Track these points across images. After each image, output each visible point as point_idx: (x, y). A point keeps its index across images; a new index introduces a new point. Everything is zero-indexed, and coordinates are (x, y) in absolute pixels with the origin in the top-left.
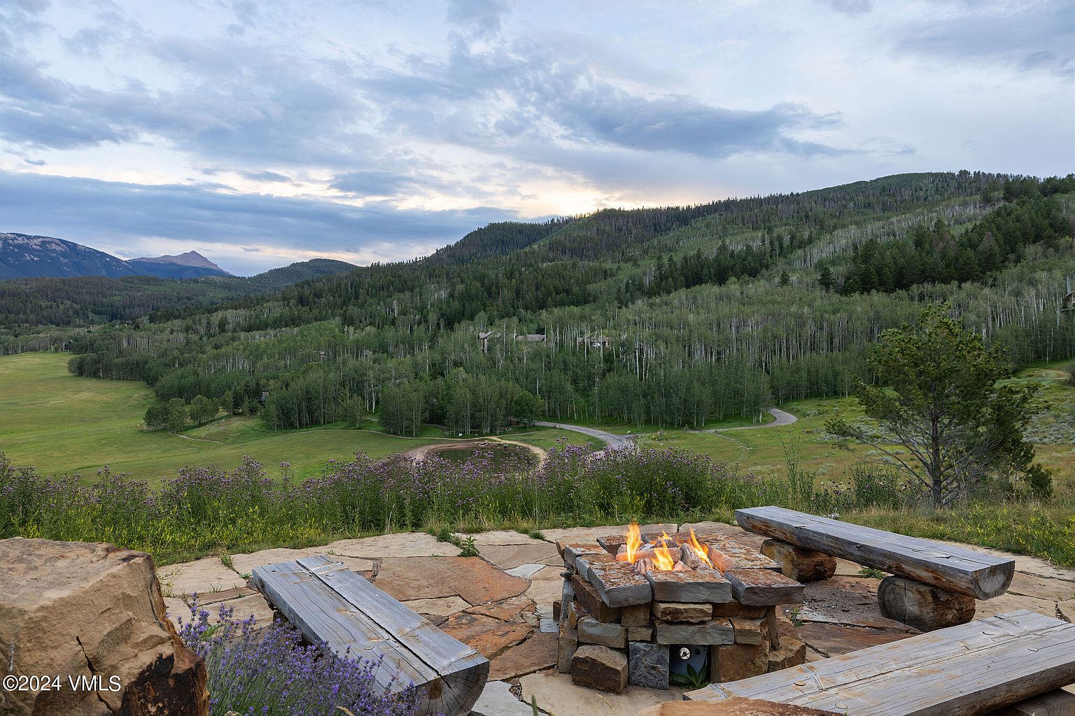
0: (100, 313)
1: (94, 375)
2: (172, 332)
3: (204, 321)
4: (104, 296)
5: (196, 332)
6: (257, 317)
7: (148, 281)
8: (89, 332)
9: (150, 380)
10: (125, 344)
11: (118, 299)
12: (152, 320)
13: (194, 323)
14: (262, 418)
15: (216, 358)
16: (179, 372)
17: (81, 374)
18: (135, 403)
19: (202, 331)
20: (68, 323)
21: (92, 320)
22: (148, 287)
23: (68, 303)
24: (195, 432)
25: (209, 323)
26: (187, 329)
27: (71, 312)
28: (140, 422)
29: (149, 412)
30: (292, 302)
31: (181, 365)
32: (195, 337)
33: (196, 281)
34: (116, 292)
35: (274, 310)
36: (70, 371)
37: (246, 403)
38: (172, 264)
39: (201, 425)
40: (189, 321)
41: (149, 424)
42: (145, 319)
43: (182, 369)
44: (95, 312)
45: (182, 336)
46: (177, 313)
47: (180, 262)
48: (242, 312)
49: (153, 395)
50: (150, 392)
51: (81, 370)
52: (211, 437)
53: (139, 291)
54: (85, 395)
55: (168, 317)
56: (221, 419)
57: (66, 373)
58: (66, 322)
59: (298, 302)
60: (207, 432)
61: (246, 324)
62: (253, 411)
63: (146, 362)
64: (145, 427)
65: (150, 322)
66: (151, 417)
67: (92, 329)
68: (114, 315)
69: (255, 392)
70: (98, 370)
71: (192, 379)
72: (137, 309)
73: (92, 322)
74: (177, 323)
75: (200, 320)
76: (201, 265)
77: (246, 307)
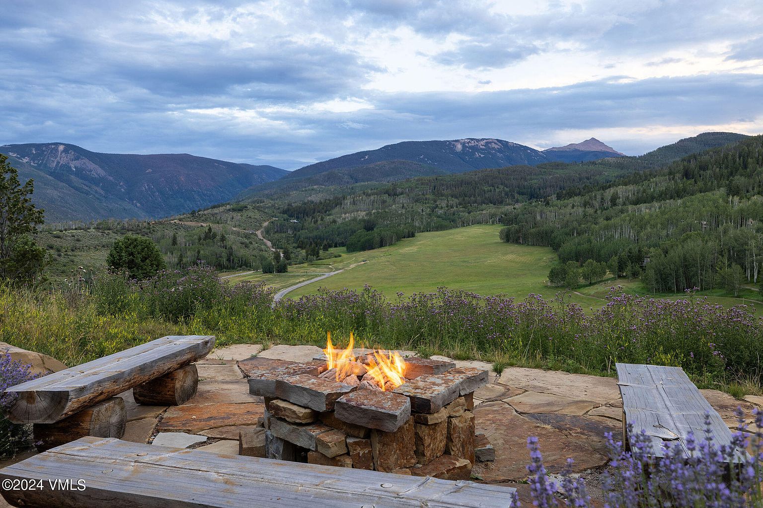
0: (523, 194)
1: (516, 241)
2: (573, 207)
3: (599, 197)
4: (525, 180)
5: (592, 206)
6: (644, 191)
7: (557, 166)
8: (514, 208)
9: (555, 246)
10: (538, 218)
11: (535, 182)
12: (559, 197)
13: (591, 198)
14: (643, 281)
15: (607, 228)
16: (576, 240)
17: (508, 241)
18: (545, 264)
19: (597, 205)
20: (501, 203)
22: (557, 171)
23: (501, 187)
24: (586, 290)
25: (602, 199)
26: (585, 205)
27: (503, 195)
28: (545, 280)
29: (552, 272)
30: (678, 176)
31: (578, 234)
32: (590, 211)
33: (594, 163)
34: (535, 177)
35: (661, 184)
36: (501, 238)
37: (629, 268)
38: (576, 150)
39: (591, 284)
40: (587, 197)
41: (552, 281)
42: (554, 197)
43: (579, 238)
44: (519, 193)
45: (581, 210)
46: (578, 191)
47: (582, 148)
48: (631, 187)
49: (557, 258)
50: (555, 256)
51: (509, 238)
52: (598, 295)
53: (550, 175)
54: (510, 257)
55: (571, 194)
56: (608, 280)
57: (498, 240)
58: (499, 202)
59: (683, 176)
60: (596, 291)
61: (634, 198)
62: (635, 275)
63: (552, 232)
64: (549, 284)
65: (557, 200)
66: (553, 275)
67: (516, 206)
68: (533, 195)
69: (638, 258)
70: (519, 237)
71: (586, 246)
72: (548, 189)
73: (517, 201)
74: (577, 199)
75: (595, 196)
76: (599, 149)
77: (636, 182)
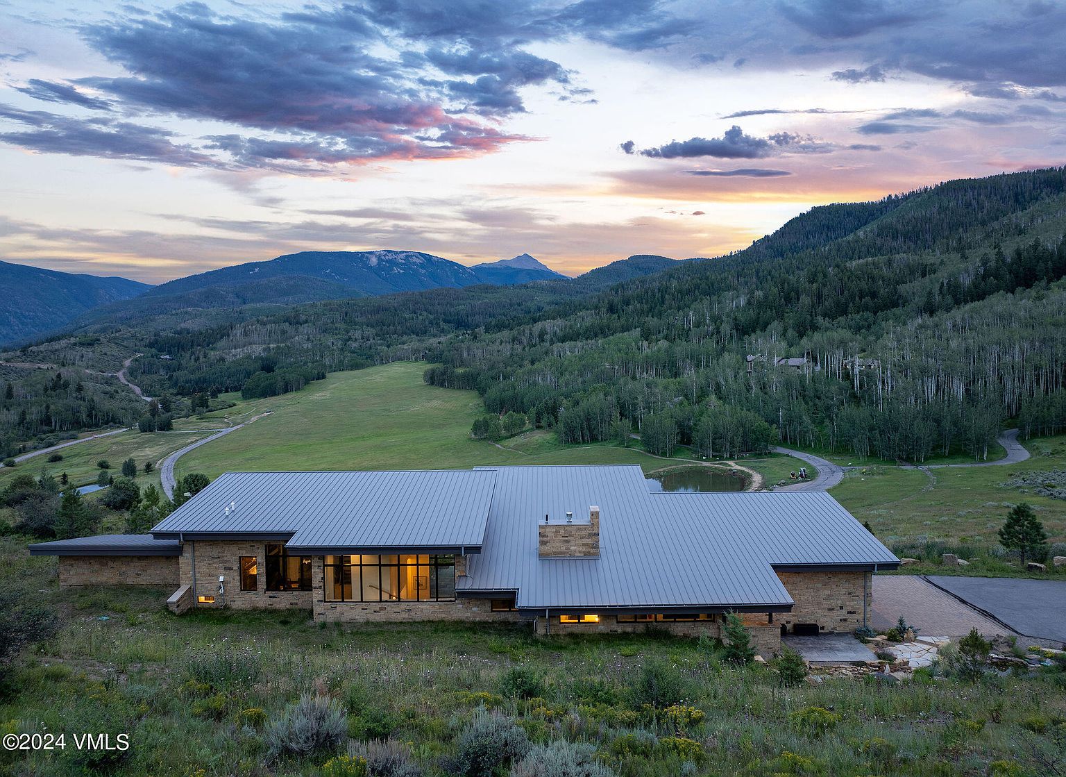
0: (449, 322)
1: (442, 385)
2: (501, 342)
3: (527, 332)
4: (452, 305)
5: (520, 343)
6: (571, 327)
7: (487, 289)
8: (439, 343)
9: (482, 392)
10: (465, 355)
11: (462, 308)
12: (487, 331)
13: (519, 333)
14: (556, 432)
15: (530, 372)
16: (501, 386)
17: (432, 383)
18: (470, 411)
19: (525, 341)
20: (425, 332)
21: (443, 329)
22: (486, 295)
23: (425, 313)
24: (507, 443)
25: (531, 334)
26: (514, 340)
27: (427, 323)
28: (468, 430)
29: (475, 424)
30: (603, 310)
31: (505, 377)
32: (519, 348)
33: (526, 287)
34: (461, 302)
35: (586, 319)
36: (425, 380)
37: (545, 419)
38: (507, 268)
39: (512, 436)
40: (515, 332)
41: (475, 434)
42: (482, 329)
43: (505, 381)
44: (445, 321)
45: (509, 346)
46: (507, 322)
47: (515, 266)
48: (559, 322)
49: (482, 405)
50: (480, 401)
51: (434, 380)
52: (517, 447)
53: (479, 299)
54: (435, 403)
55: (500, 327)
56: (527, 431)
57: (421, 381)
58: (421, 332)
59: (608, 310)
60: (515, 443)
61: (561, 334)
62: (550, 425)
63: (479, 375)
64: (473, 436)
65: (485, 332)
66: (477, 427)
67: (442, 339)
68: (461, 323)
69: (553, 410)
70: (444, 380)
71: (510, 393)
72: (477, 317)
73: (443, 331)
74: (506, 334)
75: (524, 331)
76: (531, 267)
77: (564, 315)
